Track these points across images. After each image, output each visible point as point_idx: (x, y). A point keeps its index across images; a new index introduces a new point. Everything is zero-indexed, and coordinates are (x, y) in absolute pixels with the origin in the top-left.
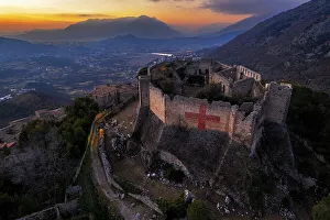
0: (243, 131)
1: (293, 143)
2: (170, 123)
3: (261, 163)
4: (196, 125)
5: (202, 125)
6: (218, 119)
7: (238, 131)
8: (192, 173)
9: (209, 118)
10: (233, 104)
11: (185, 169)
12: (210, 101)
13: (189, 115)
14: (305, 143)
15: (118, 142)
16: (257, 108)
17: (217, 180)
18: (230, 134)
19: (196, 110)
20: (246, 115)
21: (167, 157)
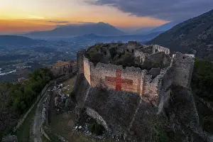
0: (151, 92)
1: (197, 104)
2: (94, 86)
3: (169, 121)
4: (114, 87)
5: (118, 87)
6: (131, 82)
7: (147, 92)
8: (110, 127)
9: (124, 81)
10: (142, 69)
11: (105, 123)
12: (124, 67)
13: (108, 79)
14: (209, 105)
15: (59, 100)
16: (163, 72)
17: (129, 134)
18: (141, 95)
19: (114, 75)
20: (153, 78)
21: (91, 112)
